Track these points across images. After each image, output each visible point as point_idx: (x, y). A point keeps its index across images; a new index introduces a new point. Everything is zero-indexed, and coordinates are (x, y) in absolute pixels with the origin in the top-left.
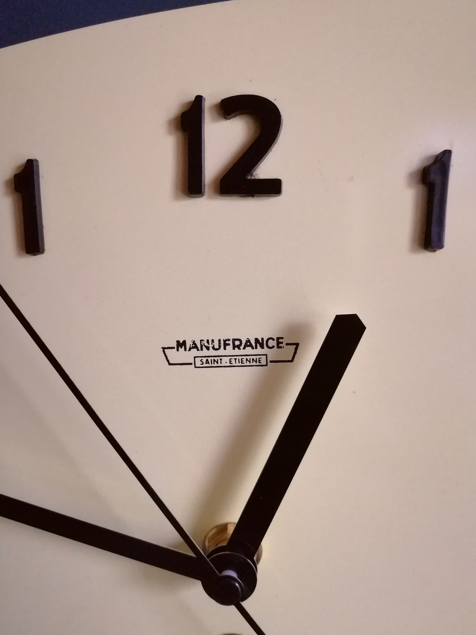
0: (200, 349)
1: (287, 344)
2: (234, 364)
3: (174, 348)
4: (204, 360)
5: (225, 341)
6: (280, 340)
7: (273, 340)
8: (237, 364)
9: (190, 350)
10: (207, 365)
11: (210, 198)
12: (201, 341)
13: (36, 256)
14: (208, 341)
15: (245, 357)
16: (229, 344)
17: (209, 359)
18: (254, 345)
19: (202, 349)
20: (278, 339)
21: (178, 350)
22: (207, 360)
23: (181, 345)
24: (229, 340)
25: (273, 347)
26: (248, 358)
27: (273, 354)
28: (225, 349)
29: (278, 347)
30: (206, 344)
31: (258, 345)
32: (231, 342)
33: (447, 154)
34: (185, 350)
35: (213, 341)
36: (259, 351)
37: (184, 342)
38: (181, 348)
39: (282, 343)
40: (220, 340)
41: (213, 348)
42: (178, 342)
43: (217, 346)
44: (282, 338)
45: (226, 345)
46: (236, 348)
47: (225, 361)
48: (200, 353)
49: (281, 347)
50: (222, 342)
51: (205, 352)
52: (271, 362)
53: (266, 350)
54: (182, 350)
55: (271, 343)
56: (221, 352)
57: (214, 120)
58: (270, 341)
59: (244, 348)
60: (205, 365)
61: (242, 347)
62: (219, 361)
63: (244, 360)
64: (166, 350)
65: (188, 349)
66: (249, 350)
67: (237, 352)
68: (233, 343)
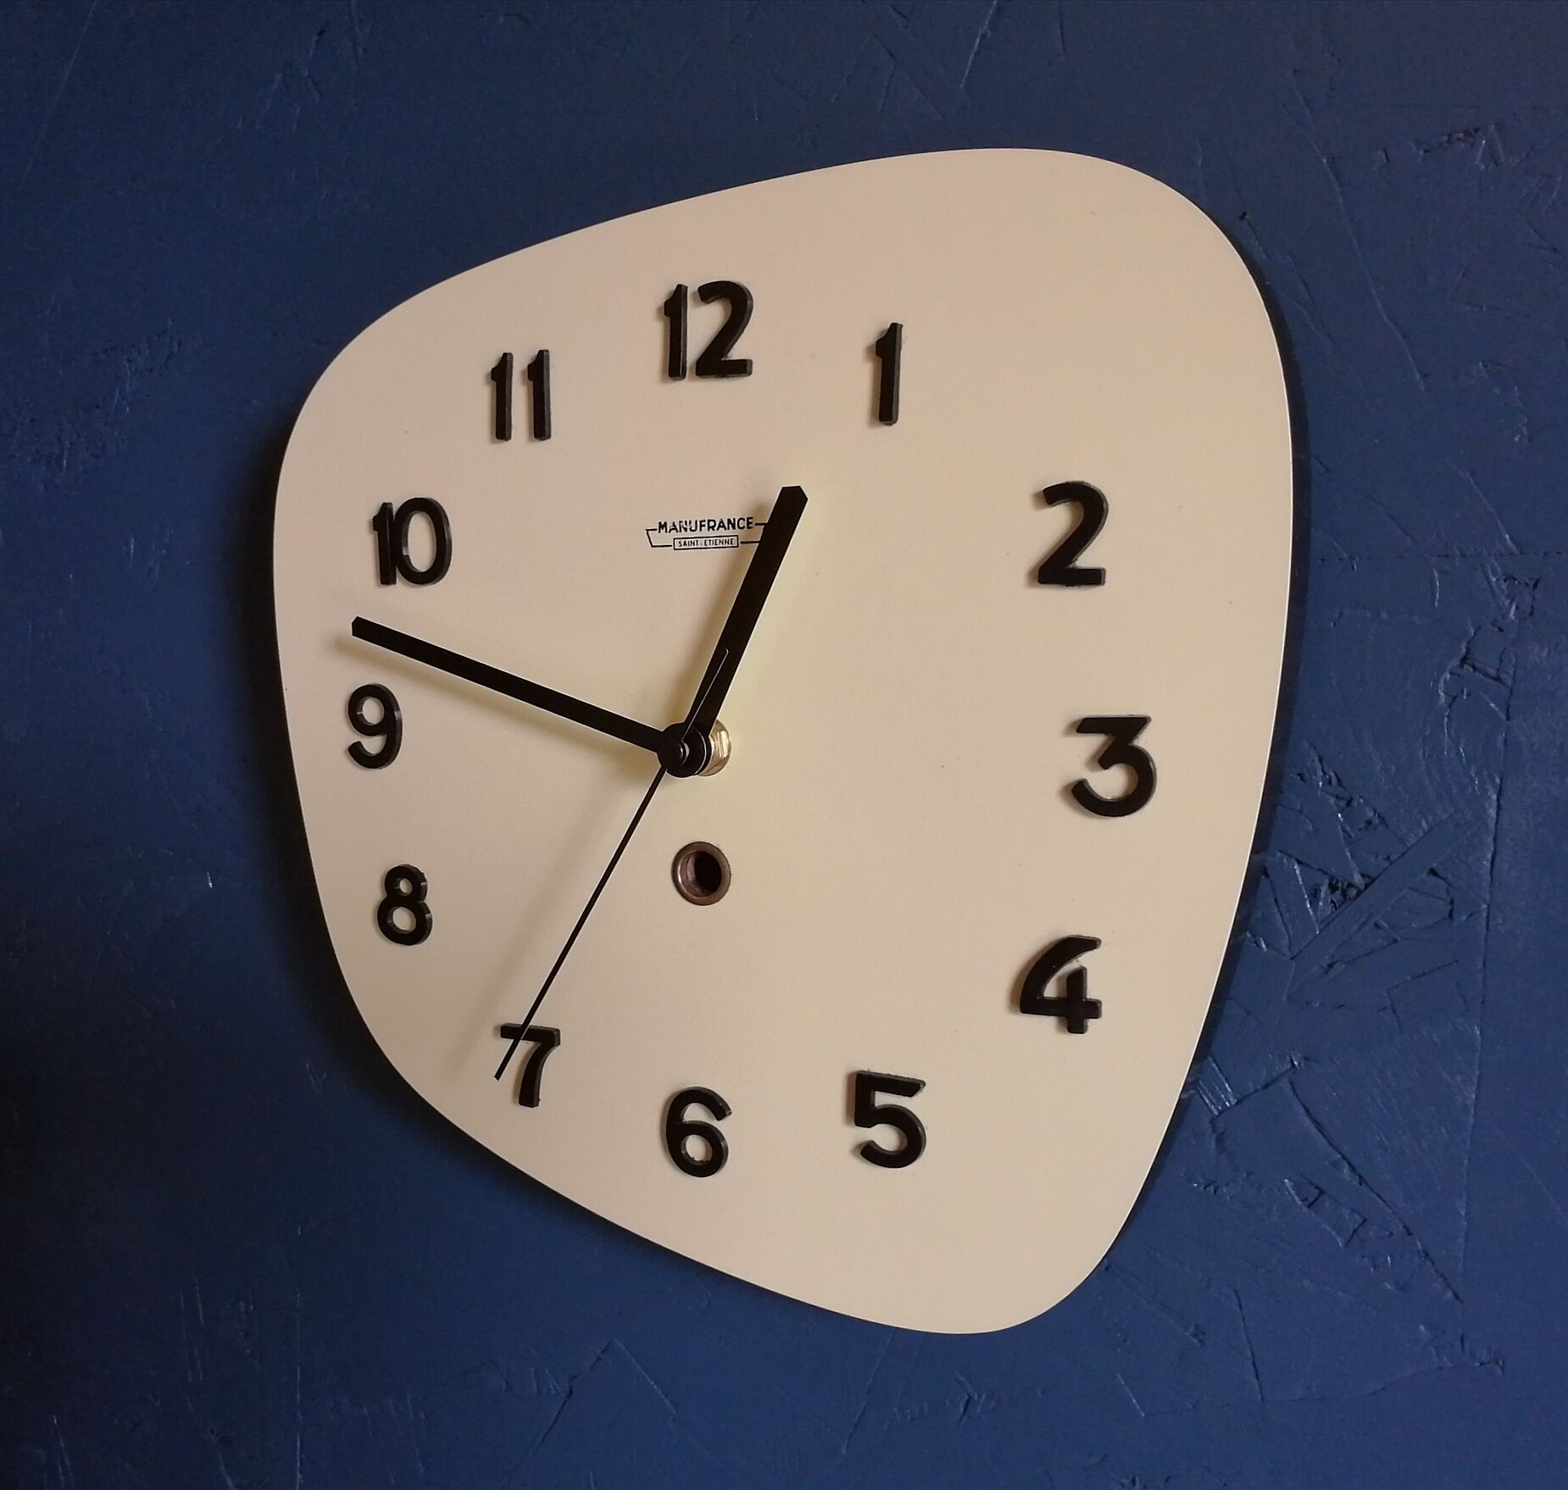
0: (679, 530)
1: (757, 524)
2: (709, 546)
3: (656, 530)
4: (683, 541)
5: (701, 522)
6: (750, 521)
7: (744, 520)
8: (712, 545)
9: (671, 530)
10: (685, 547)
11: (691, 379)
12: (680, 522)
13: (544, 442)
14: (686, 522)
15: (718, 539)
16: (704, 525)
17: (687, 540)
18: (726, 525)
19: (681, 531)
20: (748, 519)
21: (660, 532)
22: (685, 542)
23: (662, 526)
24: (704, 521)
25: (744, 527)
26: (721, 539)
27: (743, 534)
28: (701, 530)
29: (749, 528)
30: (684, 526)
31: (730, 525)
32: (706, 523)
33: (900, 326)
34: (666, 531)
35: (690, 522)
36: (731, 532)
37: (666, 523)
38: (663, 529)
39: (751, 523)
40: (696, 521)
41: (691, 530)
42: (660, 523)
43: (694, 528)
44: (751, 518)
45: (701, 526)
46: (711, 530)
47: (701, 542)
48: (679, 535)
49: (750, 528)
50: (698, 523)
51: (683, 534)
52: (742, 543)
53: (737, 531)
54: (663, 531)
55: (742, 524)
56: (697, 533)
57: (696, 305)
58: (741, 521)
59: (718, 529)
60: (683, 547)
61: (716, 528)
62: (696, 543)
63: (718, 541)
64: (649, 532)
65: (668, 530)
66: (722, 530)
67: (711, 533)
68: (709, 525)
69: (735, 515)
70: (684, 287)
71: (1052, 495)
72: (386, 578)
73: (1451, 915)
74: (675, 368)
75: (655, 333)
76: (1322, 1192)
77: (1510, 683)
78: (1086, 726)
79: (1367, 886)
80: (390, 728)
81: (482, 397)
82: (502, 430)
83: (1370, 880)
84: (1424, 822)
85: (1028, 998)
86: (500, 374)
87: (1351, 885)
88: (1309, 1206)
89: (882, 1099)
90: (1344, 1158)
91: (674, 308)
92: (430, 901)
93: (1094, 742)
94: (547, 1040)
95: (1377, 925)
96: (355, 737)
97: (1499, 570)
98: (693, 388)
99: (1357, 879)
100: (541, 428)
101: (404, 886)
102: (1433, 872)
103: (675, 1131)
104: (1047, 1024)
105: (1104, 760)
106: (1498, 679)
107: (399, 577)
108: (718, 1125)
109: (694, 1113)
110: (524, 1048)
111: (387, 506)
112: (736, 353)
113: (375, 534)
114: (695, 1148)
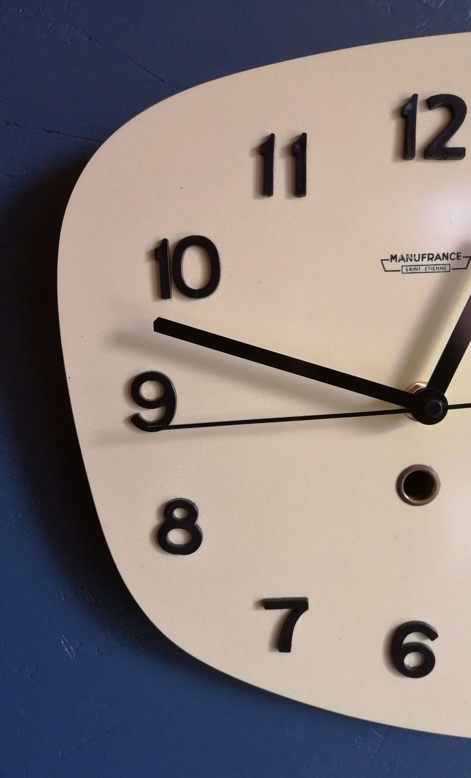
0: (406, 260)
1: (464, 257)
2: (428, 271)
3: (389, 260)
4: (409, 268)
5: (423, 255)
6: (459, 255)
7: (455, 254)
8: (430, 271)
9: (400, 260)
10: (410, 272)
12: (407, 255)
13: (300, 198)
14: (411, 255)
15: (436, 266)
16: (425, 257)
17: (412, 267)
18: (442, 257)
19: (407, 261)
20: (458, 253)
21: (391, 261)
22: (410, 268)
23: (393, 258)
24: (425, 254)
25: (455, 259)
26: (438, 266)
27: (454, 264)
28: (422, 260)
29: (458, 259)
30: (410, 257)
31: (444, 258)
32: (426, 256)
34: (396, 261)
35: (415, 255)
36: (445, 262)
37: (396, 256)
38: (394, 260)
39: (460, 256)
40: (419, 255)
41: (415, 260)
42: (392, 256)
43: (417, 259)
44: (460, 253)
45: (423, 258)
46: (430, 260)
47: (422, 269)
48: (406, 264)
49: (459, 259)
50: (421, 256)
51: (409, 263)
52: (452, 269)
53: (449, 261)
54: (394, 261)
55: (453, 256)
56: (420, 263)
58: (453, 255)
59: (435, 260)
60: (409, 271)
61: (434, 259)
62: (418, 269)
63: (435, 268)
64: (384, 262)
65: (398, 260)
66: (438, 260)
67: (430, 262)
68: (428, 257)
69: (448, 251)
70: (415, 96)
72: (164, 294)
80: (167, 401)
82: (266, 188)
86: (265, 150)
91: (407, 111)
92: (199, 522)
94: (298, 606)
96: (134, 410)
98: (419, 166)
100: (299, 187)
101: (178, 514)
103: (397, 651)
107: (174, 292)
108: (428, 642)
109: (412, 638)
110: (277, 615)
111: (165, 241)
112: (454, 142)
113: (154, 262)
114: (411, 660)
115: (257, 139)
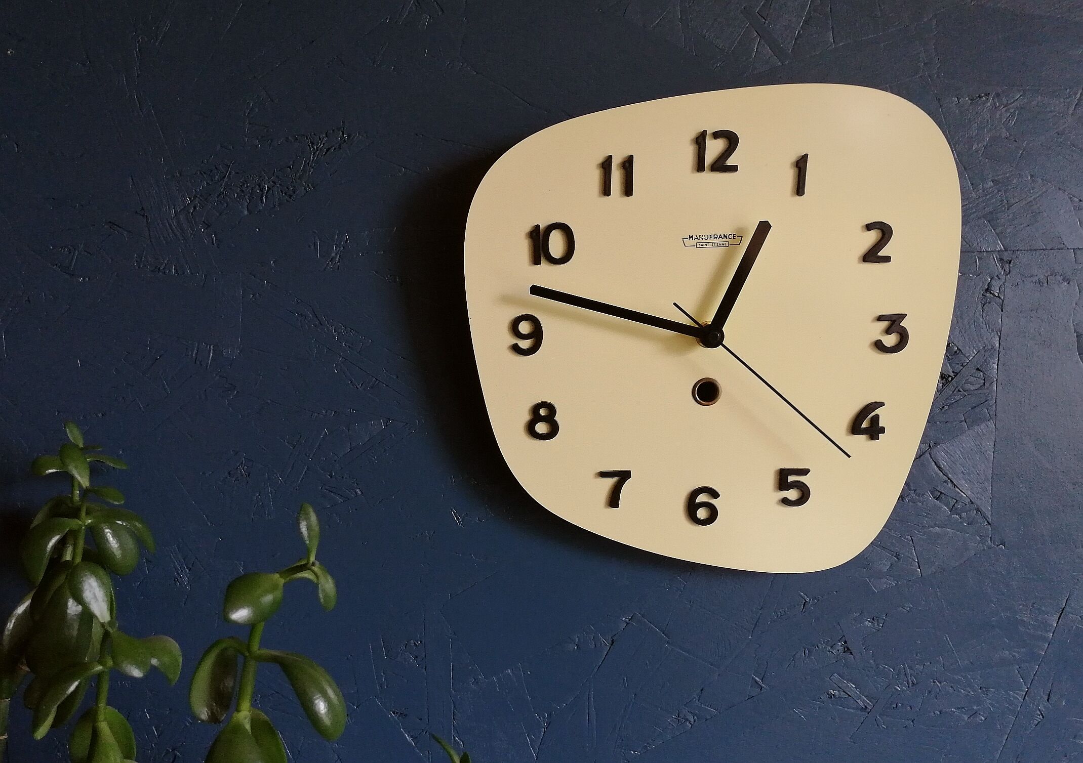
11: (707, 172)
13: (629, 197)
33: (806, 156)
57: (710, 139)
69: (727, 233)
70: (705, 131)
71: (869, 227)
72: (536, 261)
73: (984, 383)
74: (700, 166)
75: (689, 152)
76: (941, 493)
77: (1002, 298)
78: (880, 318)
79: (955, 376)
80: (537, 335)
81: (596, 176)
82: (606, 190)
83: (956, 374)
84: (975, 351)
85: (855, 428)
86: (606, 165)
87: (949, 376)
88: (936, 499)
89: (791, 478)
90: (949, 479)
91: (700, 141)
92: (557, 418)
93: (884, 324)
94: (624, 476)
95: (959, 391)
96: (514, 341)
97: (998, 257)
98: (708, 176)
99: (952, 374)
100: (628, 190)
101: (542, 412)
102: (978, 369)
103: (691, 507)
104: (863, 438)
105: (888, 331)
106: (999, 297)
107: (543, 261)
108: (713, 501)
109: (702, 498)
110: (611, 481)
111: (538, 226)
112: (730, 162)
113: (530, 240)
114: (702, 514)
115: (600, 159)
